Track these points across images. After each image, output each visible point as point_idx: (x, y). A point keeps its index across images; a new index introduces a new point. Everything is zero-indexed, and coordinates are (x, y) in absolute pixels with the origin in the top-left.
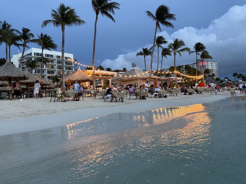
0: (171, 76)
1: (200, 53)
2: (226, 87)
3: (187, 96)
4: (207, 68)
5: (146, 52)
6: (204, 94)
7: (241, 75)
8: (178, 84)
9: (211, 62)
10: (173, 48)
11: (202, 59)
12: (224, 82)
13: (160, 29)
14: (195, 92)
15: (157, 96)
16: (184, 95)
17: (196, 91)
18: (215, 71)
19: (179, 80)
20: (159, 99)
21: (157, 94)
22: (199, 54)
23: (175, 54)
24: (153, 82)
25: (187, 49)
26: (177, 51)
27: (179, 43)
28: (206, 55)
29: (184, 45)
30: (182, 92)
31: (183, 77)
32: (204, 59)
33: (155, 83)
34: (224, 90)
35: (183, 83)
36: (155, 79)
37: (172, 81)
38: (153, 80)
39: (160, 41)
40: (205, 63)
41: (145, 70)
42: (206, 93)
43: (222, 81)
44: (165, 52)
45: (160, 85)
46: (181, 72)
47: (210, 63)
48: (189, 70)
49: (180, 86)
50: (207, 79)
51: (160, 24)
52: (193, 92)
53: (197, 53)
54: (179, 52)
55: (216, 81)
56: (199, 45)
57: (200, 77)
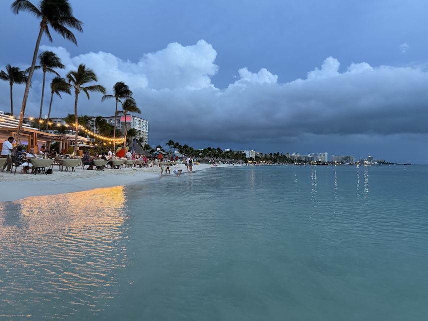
0: (69, 133)
1: (123, 100)
2: (156, 160)
3: (94, 172)
4: (132, 128)
5: (15, 76)
6: (123, 169)
7: (177, 144)
8: (80, 149)
9: (138, 119)
10: (75, 80)
11: (124, 111)
12: (156, 152)
13: (50, 37)
14: (109, 166)
15: (30, 170)
16: (88, 169)
17: (111, 163)
18: (145, 134)
19: (82, 142)
20: (33, 176)
21: (30, 165)
22: (120, 101)
23: (77, 92)
24: (28, 139)
25: (101, 89)
26: (81, 88)
27: (87, 74)
28: (132, 105)
29: (96, 80)
30: (85, 164)
31: (91, 137)
32: (128, 112)
33: (32, 143)
34: (154, 165)
35: (89, 148)
36: (32, 134)
37: (68, 143)
38: (27, 135)
39: (49, 61)
40: (130, 120)
41: (10, 112)
42: (126, 169)
43: (153, 151)
44: (59, 85)
45: (43, 147)
46: (89, 129)
47: (137, 121)
48: (102, 125)
49: (84, 153)
50: (131, 145)
51: (49, 26)
52: (104, 166)
53: (117, 99)
54: (85, 90)
55: (144, 150)
56: (122, 87)
57: (120, 141)
